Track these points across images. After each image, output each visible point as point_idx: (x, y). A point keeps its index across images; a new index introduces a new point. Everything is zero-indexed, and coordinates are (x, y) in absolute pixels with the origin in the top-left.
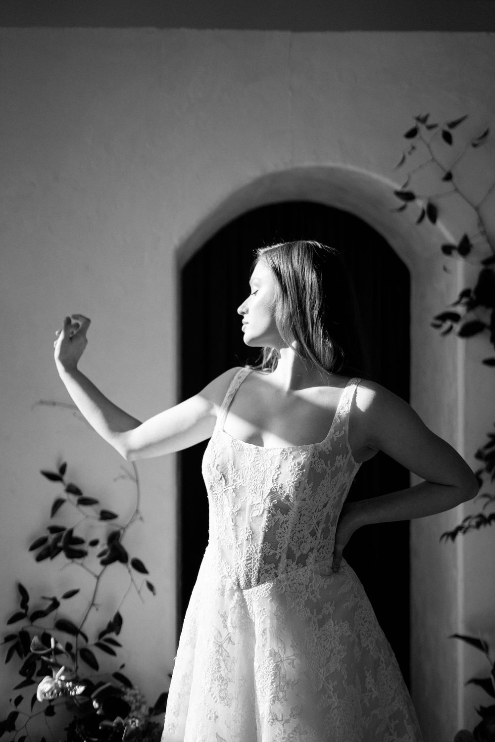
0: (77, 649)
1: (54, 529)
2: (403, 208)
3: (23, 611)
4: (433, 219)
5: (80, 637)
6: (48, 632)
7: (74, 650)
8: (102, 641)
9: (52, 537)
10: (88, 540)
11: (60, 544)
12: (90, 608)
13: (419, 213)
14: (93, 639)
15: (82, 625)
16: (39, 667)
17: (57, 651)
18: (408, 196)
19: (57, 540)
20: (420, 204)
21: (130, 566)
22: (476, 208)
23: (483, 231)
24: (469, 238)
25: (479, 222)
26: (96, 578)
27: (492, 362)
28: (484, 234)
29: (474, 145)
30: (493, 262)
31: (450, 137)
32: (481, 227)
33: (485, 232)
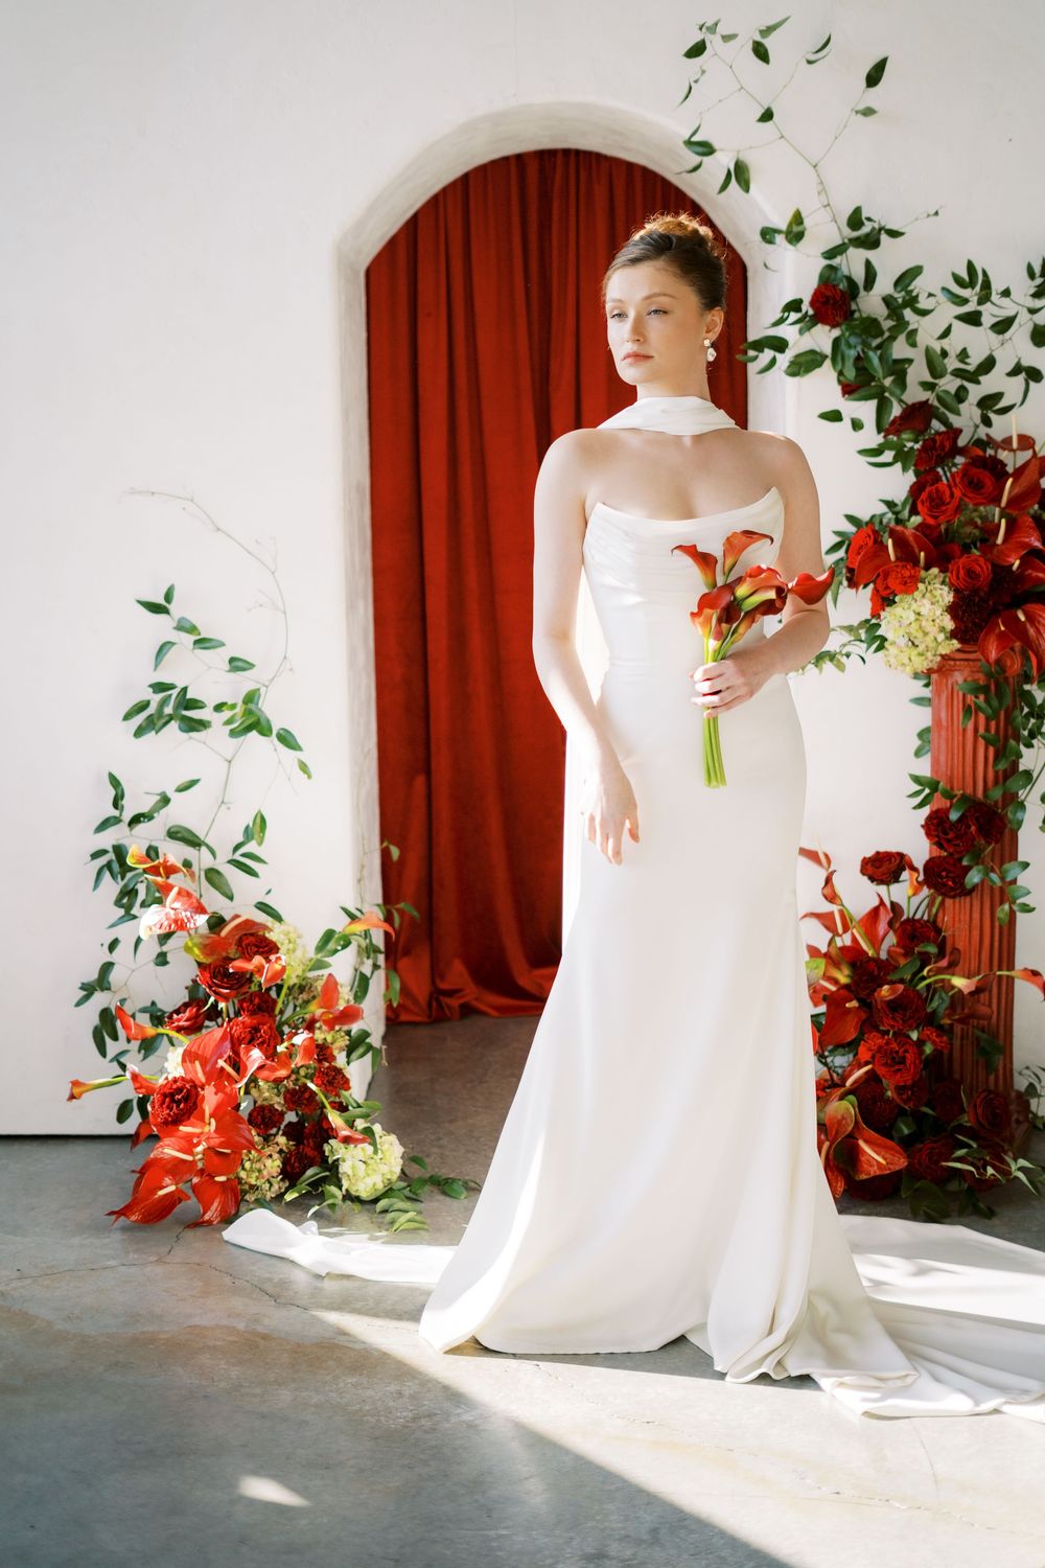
0: (200, 870)
1: (159, 687)
2: (696, 169)
3: (116, 813)
4: (745, 185)
5: (203, 848)
6: (154, 844)
7: (195, 868)
8: (237, 856)
9: (156, 699)
10: (211, 703)
11: (168, 710)
12: (220, 807)
13: (723, 177)
14: (225, 854)
15: (207, 835)
16: (142, 896)
17: (170, 870)
18: (706, 149)
19: (163, 703)
20: (722, 161)
21: (276, 740)
22: (815, 167)
23: (826, 203)
24: (803, 215)
25: (820, 188)
26: (227, 763)
27: (834, 416)
28: (828, 208)
29: (809, 62)
30: (841, 253)
31: (766, 51)
32: (823, 196)
33: (829, 205)
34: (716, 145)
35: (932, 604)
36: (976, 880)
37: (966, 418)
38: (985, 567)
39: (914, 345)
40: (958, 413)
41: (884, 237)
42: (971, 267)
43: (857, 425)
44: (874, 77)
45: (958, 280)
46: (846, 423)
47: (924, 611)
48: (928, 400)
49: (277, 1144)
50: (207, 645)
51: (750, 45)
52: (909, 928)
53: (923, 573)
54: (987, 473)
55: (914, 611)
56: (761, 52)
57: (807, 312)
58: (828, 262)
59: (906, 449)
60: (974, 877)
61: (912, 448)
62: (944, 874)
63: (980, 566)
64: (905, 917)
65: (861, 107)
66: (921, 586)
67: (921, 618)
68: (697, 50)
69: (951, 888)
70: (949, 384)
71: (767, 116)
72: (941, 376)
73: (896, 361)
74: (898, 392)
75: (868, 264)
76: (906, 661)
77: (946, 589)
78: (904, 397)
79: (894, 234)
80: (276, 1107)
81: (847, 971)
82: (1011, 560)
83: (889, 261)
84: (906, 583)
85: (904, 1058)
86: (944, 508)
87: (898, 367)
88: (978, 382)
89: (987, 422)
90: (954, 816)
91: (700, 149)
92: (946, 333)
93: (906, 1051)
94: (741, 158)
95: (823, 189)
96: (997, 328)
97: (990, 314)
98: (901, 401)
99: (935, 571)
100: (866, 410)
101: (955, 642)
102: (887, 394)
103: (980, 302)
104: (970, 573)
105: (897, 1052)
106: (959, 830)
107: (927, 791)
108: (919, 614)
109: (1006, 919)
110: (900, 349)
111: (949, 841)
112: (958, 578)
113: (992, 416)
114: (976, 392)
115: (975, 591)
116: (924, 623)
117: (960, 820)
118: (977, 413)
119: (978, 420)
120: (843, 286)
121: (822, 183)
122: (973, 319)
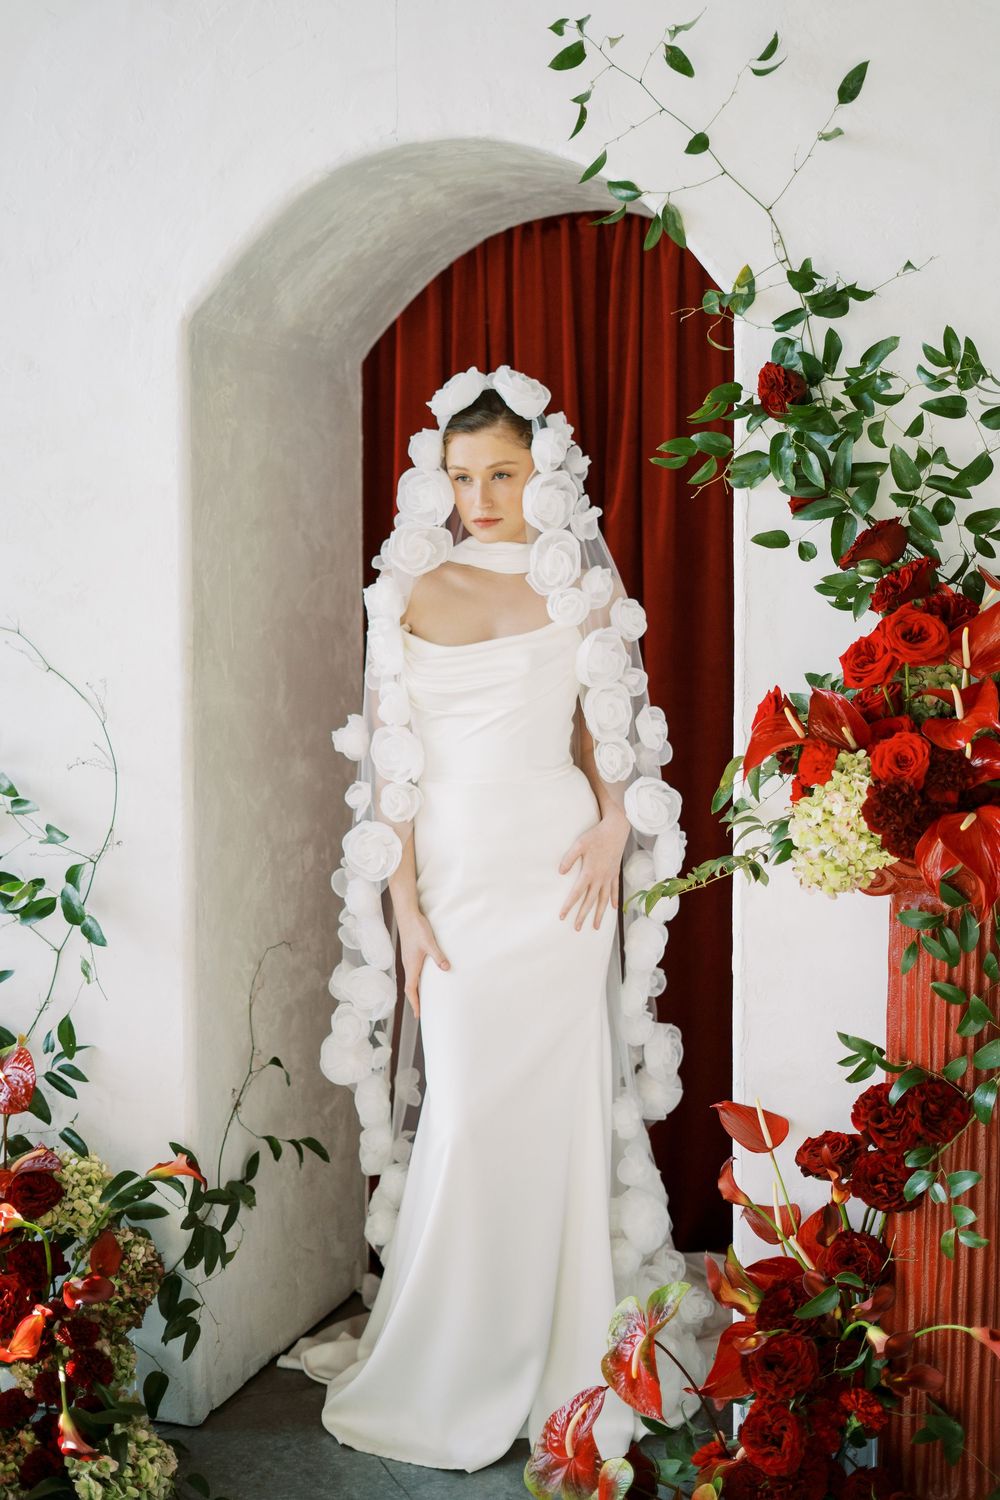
8: (55, 1069)
10: (27, 878)
12: (44, 1006)
18: (631, 191)
22: (768, 210)
23: (784, 258)
24: (754, 275)
25: (777, 239)
26: (56, 953)
27: (776, 540)
28: (786, 262)
29: (758, 73)
30: (795, 323)
31: (685, 59)
32: (780, 249)
33: (787, 259)
34: (641, 188)
35: (846, 800)
36: (920, 1188)
37: (954, 545)
38: (919, 751)
39: (881, 444)
40: (939, 539)
41: (851, 300)
42: (949, 336)
43: (806, 552)
44: (849, 91)
45: (930, 353)
46: (793, 548)
47: (837, 809)
48: (898, 519)
49: (19, 1441)
50: (23, 808)
51: (663, 51)
52: (844, 1246)
53: (843, 757)
54: (936, 619)
55: (824, 811)
56: (678, 61)
57: (750, 401)
58: (783, 335)
59: (860, 585)
60: (918, 1184)
61: (870, 585)
62: (881, 1176)
63: (914, 749)
64: (844, 1227)
65: (829, 130)
66: (835, 773)
67: (831, 819)
68: (571, 57)
69: (886, 1198)
70: (929, 497)
71: (699, 144)
72: (916, 487)
73: (856, 467)
74: (862, 506)
75: (831, 336)
76: (820, 878)
77: (868, 780)
78: (871, 512)
79: (862, 296)
80: (27, 1393)
81: (755, 1299)
82: (961, 743)
83: (857, 331)
84: (817, 769)
85: (781, 1437)
86: (870, 667)
87: (861, 475)
88: (968, 496)
89: (986, 551)
90: (895, 1095)
91: (624, 193)
92: (916, 428)
93: (784, 1428)
94: (673, 201)
95: (781, 242)
96: (992, 422)
97: (977, 400)
98: (868, 518)
99: (862, 753)
100: (819, 531)
101: (886, 853)
102: (850, 511)
103: (963, 386)
104: (901, 761)
105: (770, 1427)
106: (900, 1117)
107: (864, 1059)
108: (831, 813)
109: (952, 1252)
110: (863, 450)
111: (882, 1131)
112: (881, 766)
113: (989, 540)
114: (963, 508)
115: (897, 786)
116: (836, 827)
117: (902, 1101)
118: (969, 537)
119: (972, 549)
120: (799, 368)
121: (778, 231)
122: (953, 409)
